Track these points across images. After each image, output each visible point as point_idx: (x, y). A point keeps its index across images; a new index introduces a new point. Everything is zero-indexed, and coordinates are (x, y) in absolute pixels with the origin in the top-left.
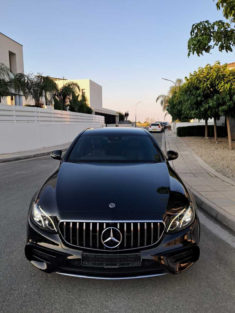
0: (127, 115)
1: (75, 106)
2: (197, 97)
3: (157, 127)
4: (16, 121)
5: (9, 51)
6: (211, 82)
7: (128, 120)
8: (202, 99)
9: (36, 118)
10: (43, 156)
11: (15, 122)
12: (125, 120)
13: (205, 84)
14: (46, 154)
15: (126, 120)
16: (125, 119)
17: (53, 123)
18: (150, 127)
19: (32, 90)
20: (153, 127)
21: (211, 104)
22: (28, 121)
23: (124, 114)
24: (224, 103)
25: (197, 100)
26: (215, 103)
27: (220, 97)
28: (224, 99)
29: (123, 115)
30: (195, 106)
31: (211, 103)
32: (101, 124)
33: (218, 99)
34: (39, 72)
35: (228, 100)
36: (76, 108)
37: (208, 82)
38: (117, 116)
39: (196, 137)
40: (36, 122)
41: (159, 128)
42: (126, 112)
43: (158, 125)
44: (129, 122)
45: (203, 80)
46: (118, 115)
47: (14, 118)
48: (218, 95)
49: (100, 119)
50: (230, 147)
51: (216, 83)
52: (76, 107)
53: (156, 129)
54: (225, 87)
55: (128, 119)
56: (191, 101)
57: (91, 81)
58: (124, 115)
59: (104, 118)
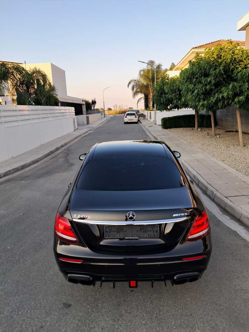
0: (94, 103)
1: (41, 98)
2: (206, 85)
3: (133, 117)
6: (224, 67)
7: (95, 108)
8: (212, 88)
10: (16, 172)
12: (93, 109)
13: (218, 70)
14: (19, 168)
15: (94, 109)
17: (20, 123)
18: (126, 117)
20: (129, 117)
21: (225, 95)
23: (91, 101)
24: (241, 93)
25: (206, 90)
26: (231, 93)
27: (237, 86)
28: (242, 87)
30: (202, 97)
31: (226, 92)
32: (72, 117)
33: (234, 87)
35: (246, 88)
36: (42, 100)
37: (221, 68)
39: (185, 129)
41: (136, 118)
42: (93, 99)
43: (134, 114)
44: (97, 111)
45: (215, 64)
46: (84, 103)
48: (235, 83)
50: (241, 144)
51: (230, 69)
52: (43, 98)
53: (132, 120)
54: (243, 74)
56: (198, 91)
57: (52, 65)
58: (91, 103)
59: (74, 109)
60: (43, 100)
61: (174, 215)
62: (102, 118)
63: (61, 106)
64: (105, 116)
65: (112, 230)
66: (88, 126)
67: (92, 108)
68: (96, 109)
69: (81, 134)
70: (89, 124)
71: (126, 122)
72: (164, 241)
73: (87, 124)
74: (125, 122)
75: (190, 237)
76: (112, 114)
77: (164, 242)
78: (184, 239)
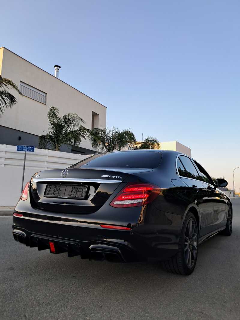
61: (103, 176)
65: (51, 189)
75: (116, 203)
78: (109, 204)
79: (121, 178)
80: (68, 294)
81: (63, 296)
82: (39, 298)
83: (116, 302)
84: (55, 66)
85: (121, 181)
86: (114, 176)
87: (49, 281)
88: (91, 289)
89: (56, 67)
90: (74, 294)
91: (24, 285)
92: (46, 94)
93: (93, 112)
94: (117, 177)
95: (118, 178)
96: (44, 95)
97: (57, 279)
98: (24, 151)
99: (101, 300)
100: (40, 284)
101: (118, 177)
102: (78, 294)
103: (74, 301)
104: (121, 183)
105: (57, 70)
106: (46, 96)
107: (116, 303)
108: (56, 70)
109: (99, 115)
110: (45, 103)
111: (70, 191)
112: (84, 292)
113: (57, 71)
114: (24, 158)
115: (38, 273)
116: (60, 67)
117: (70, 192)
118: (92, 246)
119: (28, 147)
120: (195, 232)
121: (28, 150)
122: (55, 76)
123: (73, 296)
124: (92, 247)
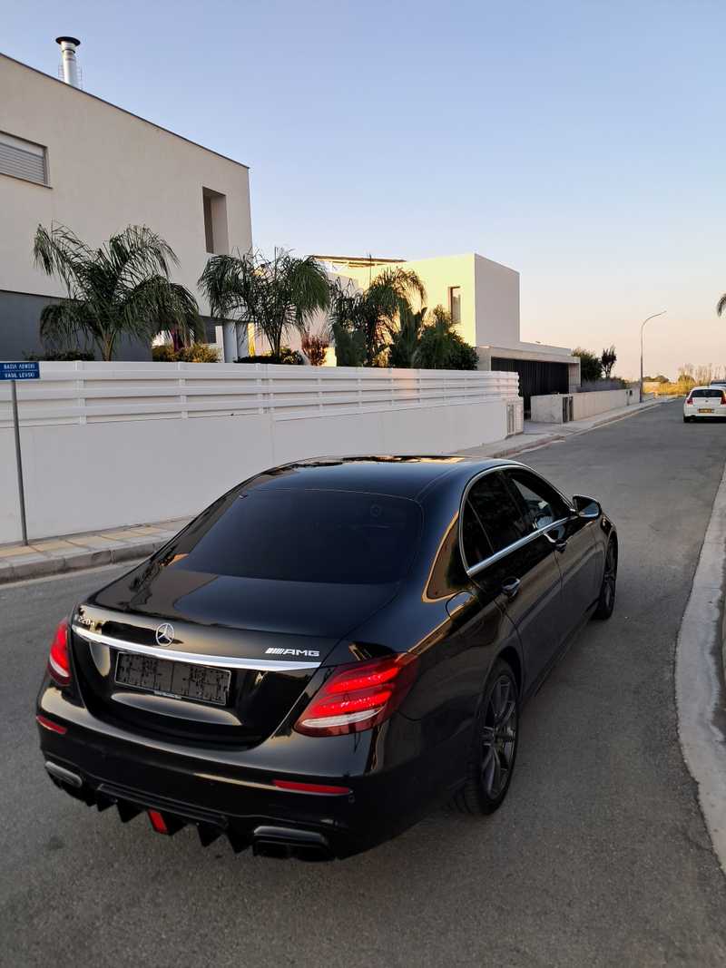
0: (609, 359)
1: (408, 350)
3: (714, 402)
4: (189, 412)
5: (204, 189)
7: (612, 376)
9: (260, 401)
11: (185, 416)
12: (604, 376)
15: (608, 378)
16: (604, 373)
17: (322, 412)
18: (690, 402)
19: (259, 307)
20: (700, 402)
22: (232, 412)
23: (599, 355)
29: (597, 359)
32: (504, 400)
34: (279, 245)
36: (413, 353)
38: (574, 365)
40: (261, 411)
41: (723, 406)
42: (608, 348)
43: (719, 393)
44: (620, 384)
46: (577, 360)
47: (183, 403)
49: (503, 382)
52: (415, 350)
53: (710, 410)
55: (612, 371)
58: (600, 360)
59: (518, 377)
60: (415, 355)
61: (270, 651)
62: (628, 405)
63: (492, 370)
64: (644, 399)
65: (133, 666)
66: (565, 425)
67: (599, 375)
68: (615, 378)
69: (520, 446)
70: (571, 419)
71: (688, 417)
72: (241, 721)
73: (565, 421)
74: (686, 415)
75: (308, 723)
76: (672, 394)
77: (239, 724)
78: (291, 726)
79: (317, 654)
80: (211, 927)
81: (200, 935)
82: (144, 955)
83: (325, 940)
84: (59, 40)
85: (317, 665)
86: (298, 651)
87: (160, 883)
88: (264, 901)
89: (64, 44)
90: (226, 926)
91: (100, 909)
92: (44, 148)
93: (205, 189)
94: (305, 652)
95: (310, 654)
96: (39, 152)
97: (176, 873)
98: (8, 378)
99: (290, 938)
100: (138, 899)
101: (310, 652)
102: (235, 924)
103: (227, 951)
104: (318, 669)
105: (69, 54)
106: (44, 158)
107: (325, 945)
108: (65, 56)
109: (227, 197)
110: (45, 179)
111: (184, 679)
112: (249, 915)
113: (70, 59)
114: (10, 398)
115: (126, 854)
116: (77, 42)
117: (186, 682)
118: (260, 828)
119: (18, 364)
120: (510, 698)
121: (19, 373)
122: (67, 81)
123: (223, 933)
124: (261, 832)
